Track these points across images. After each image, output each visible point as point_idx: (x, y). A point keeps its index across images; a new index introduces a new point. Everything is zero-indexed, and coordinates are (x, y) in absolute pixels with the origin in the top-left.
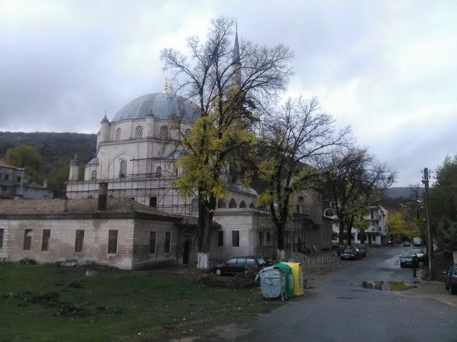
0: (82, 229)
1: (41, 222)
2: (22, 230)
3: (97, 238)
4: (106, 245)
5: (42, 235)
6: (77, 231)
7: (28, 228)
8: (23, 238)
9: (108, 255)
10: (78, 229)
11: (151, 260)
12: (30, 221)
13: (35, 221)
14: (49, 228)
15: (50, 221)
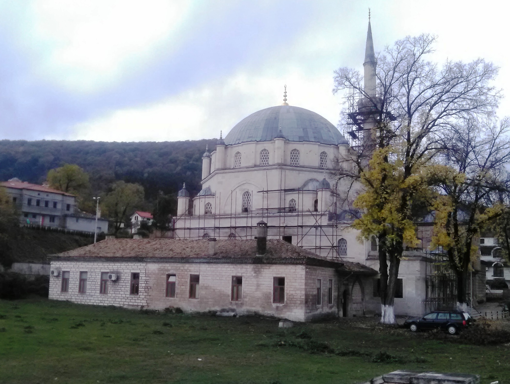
0: (239, 275)
1: (187, 266)
2: (163, 274)
3: (258, 285)
4: (270, 293)
5: (188, 280)
6: (233, 277)
7: (171, 272)
8: (165, 284)
9: (274, 305)
10: (234, 274)
11: (319, 311)
12: (172, 265)
13: (179, 265)
14: (197, 274)
15: (198, 265)
